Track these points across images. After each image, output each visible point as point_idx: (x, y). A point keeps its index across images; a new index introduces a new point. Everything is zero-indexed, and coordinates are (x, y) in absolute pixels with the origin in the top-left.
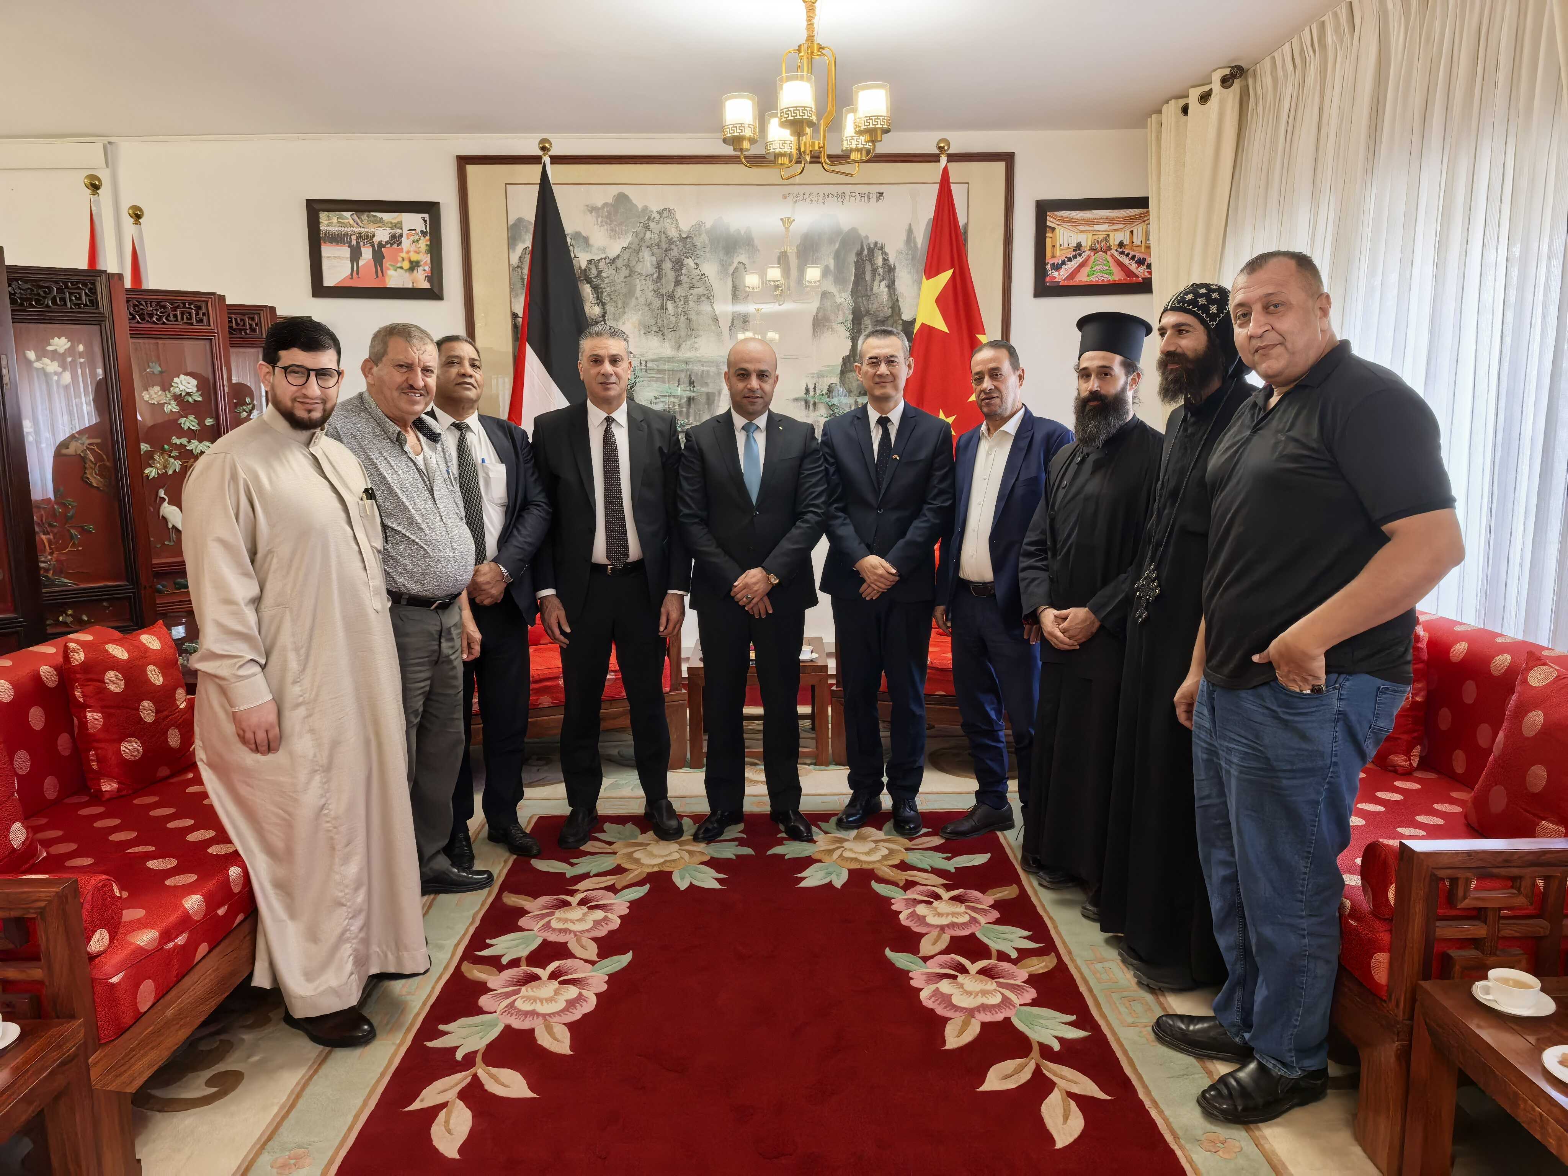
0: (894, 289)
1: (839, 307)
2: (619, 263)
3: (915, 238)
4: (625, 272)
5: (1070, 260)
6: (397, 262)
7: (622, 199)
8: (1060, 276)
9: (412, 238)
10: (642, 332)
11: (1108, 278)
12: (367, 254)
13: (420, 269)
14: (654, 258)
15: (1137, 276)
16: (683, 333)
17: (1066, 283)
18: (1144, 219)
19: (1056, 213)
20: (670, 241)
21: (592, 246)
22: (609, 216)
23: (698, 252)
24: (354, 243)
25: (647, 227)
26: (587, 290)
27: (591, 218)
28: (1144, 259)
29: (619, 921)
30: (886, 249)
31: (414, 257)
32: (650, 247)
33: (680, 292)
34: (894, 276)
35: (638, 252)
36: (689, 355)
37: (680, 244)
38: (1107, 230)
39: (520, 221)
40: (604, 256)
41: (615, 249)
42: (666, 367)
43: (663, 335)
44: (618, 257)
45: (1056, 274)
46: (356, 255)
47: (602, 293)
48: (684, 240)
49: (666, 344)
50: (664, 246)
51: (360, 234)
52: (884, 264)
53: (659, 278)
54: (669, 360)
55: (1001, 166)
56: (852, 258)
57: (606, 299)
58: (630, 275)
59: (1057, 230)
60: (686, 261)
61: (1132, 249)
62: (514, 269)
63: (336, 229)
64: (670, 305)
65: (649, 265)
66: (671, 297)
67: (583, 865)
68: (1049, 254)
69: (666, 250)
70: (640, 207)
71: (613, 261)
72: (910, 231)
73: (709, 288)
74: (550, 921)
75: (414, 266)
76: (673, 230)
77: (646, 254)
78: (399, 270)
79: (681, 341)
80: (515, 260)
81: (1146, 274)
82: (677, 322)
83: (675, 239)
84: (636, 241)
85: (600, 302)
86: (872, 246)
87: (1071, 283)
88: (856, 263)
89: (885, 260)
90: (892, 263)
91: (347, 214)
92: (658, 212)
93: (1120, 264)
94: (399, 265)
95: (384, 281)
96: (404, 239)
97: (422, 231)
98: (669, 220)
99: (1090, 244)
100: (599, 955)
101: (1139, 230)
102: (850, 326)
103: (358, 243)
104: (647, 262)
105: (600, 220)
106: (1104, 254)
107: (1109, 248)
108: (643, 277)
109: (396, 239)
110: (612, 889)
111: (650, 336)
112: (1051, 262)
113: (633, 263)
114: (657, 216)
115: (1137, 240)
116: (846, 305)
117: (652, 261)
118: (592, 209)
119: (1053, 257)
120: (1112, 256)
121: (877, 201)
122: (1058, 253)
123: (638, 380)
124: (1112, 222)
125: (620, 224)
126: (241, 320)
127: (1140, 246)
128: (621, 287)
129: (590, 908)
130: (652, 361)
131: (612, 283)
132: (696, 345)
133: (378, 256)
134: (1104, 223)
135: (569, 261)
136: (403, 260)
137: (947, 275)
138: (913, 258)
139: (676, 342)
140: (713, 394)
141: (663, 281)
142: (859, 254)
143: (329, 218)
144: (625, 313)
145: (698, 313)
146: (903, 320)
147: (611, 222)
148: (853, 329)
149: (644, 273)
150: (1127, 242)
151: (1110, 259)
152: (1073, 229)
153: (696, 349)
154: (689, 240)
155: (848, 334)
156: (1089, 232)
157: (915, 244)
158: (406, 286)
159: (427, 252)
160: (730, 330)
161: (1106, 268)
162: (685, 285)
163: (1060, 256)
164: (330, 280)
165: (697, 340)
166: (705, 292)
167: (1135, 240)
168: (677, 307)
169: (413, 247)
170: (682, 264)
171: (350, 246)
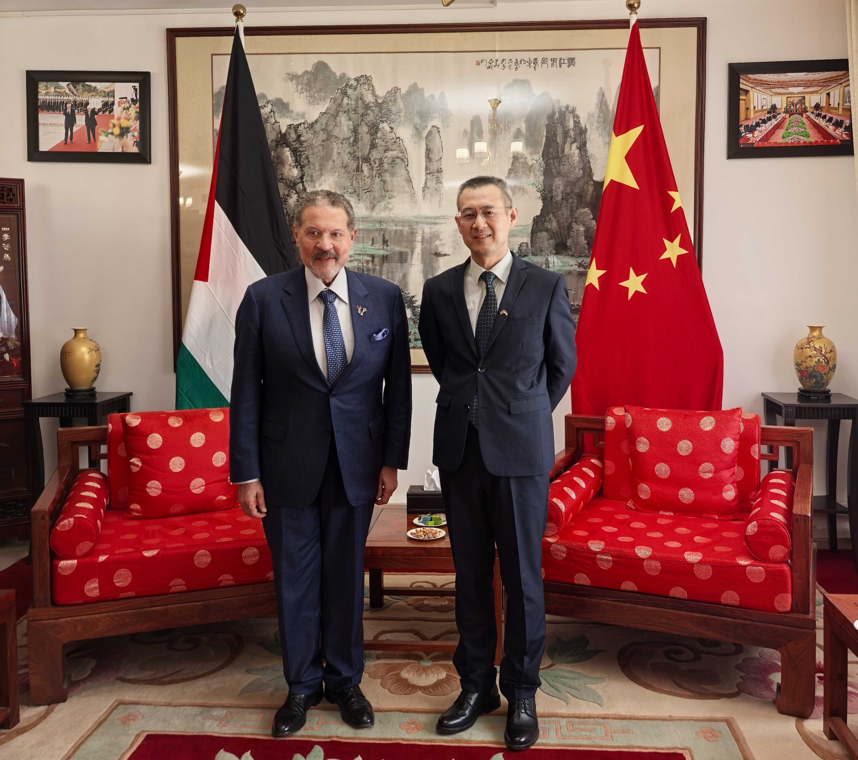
0: (586, 151)
1: (531, 168)
2: (318, 127)
3: (606, 101)
4: (323, 136)
5: (764, 122)
6: (108, 128)
7: (321, 67)
8: (754, 138)
9: (123, 105)
11: (803, 139)
12: (81, 120)
13: (130, 135)
14: (351, 123)
15: (834, 138)
16: (377, 194)
17: (761, 145)
18: (843, 80)
19: (750, 76)
20: (367, 107)
21: (292, 112)
22: (308, 84)
23: (393, 117)
24: (69, 110)
25: (345, 94)
26: (286, 154)
27: (292, 86)
28: (842, 122)
30: (577, 112)
31: (125, 123)
32: (347, 112)
33: (375, 155)
34: (585, 138)
35: (335, 116)
36: (383, 215)
37: (376, 110)
38: (802, 93)
40: (303, 121)
41: (313, 115)
43: (358, 195)
44: (316, 121)
45: (750, 135)
46: (70, 122)
47: (301, 156)
48: (379, 106)
49: (362, 205)
50: (361, 111)
51: (75, 102)
52: (575, 127)
53: (356, 141)
54: (364, 220)
55: (693, 31)
56: (545, 123)
57: (304, 161)
58: (327, 139)
59: (751, 93)
60: (381, 126)
61: (828, 112)
63: (53, 98)
64: (365, 168)
65: (345, 129)
66: (367, 160)
68: (742, 116)
69: (363, 115)
70: (338, 74)
71: (312, 126)
72: (602, 95)
73: (404, 151)
75: (124, 131)
76: (370, 96)
77: (343, 119)
78: (110, 136)
79: (375, 201)
81: (844, 136)
82: (372, 183)
83: (372, 105)
84: (334, 107)
85: (299, 164)
87: (766, 144)
88: (548, 127)
90: (583, 125)
91: (64, 84)
92: (357, 80)
93: (816, 126)
94: (110, 131)
95: (95, 145)
96: (116, 107)
97: (132, 99)
98: (366, 87)
99: (784, 105)
101: (836, 94)
102: (541, 186)
103: (73, 111)
104: (344, 126)
105: (299, 87)
106: (799, 116)
107: (805, 110)
108: (340, 141)
112: (745, 123)
113: (330, 128)
114: (354, 83)
115: (834, 102)
116: (537, 166)
117: (348, 126)
118: (293, 77)
119: (747, 119)
120: (808, 118)
121: (569, 66)
122: (752, 115)
124: (807, 84)
125: (319, 91)
127: (837, 109)
128: (319, 150)
131: (311, 146)
132: (390, 206)
133: (91, 123)
134: (799, 86)
136: (114, 126)
137: (639, 130)
138: (604, 121)
139: (371, 203)
140: (407, 253)
141: (360, 143)
142: (551, 117)
143: (47, 88)
144: (322, 175)
145: (393, 175)
146: (592, 183)
147: (311, 88)
148: (544, 190)
149: (341, 137)
150: (823, 104)
151: (805, 120)
152: (768, 91)
153: (390, 209)
154: (384, 105)
155: (539, 194)
156: (784, 94)
157: (607, 106)
158: (116, 151)
159: (136, 119)
160: (424, 191)
161: (803, 130)
162: (381, 149)
163: (754, 118)
164: (45, 146)
165: (390, 201)
166: (400, 155)
167: (831, 102)
168: (372, 169)
169: (124, 115)
170: (378, 128)
171: (65, 114)
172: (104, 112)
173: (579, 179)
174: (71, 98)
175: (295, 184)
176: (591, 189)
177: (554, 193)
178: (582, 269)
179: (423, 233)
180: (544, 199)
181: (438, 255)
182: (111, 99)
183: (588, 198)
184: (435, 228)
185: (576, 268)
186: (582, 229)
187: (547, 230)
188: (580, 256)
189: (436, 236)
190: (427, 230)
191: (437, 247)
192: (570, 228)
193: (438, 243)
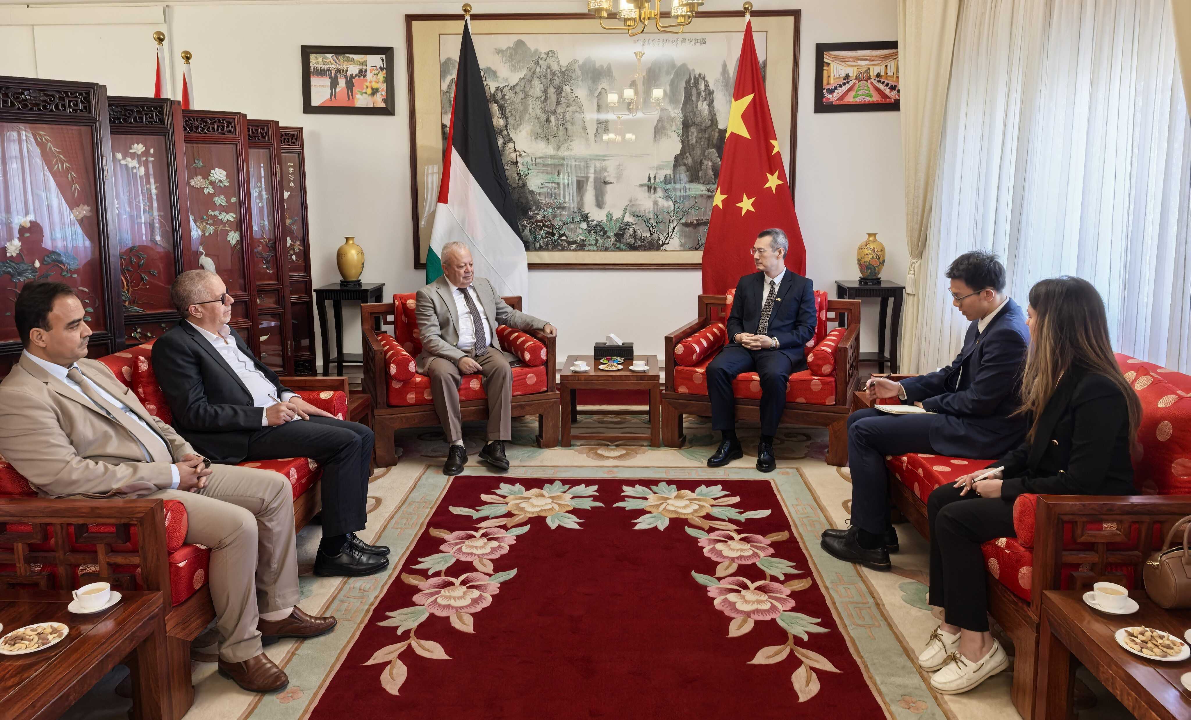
0: (713, 107)
1: (673, 119)
2: (518, 89)
3: (728, 71)
4: (521, 95)
5: (841, 86)
6: (363, 89)
7: (520, 44)
8: (833, 98)
9: (374, 72)
10: (533, 138)
11: (868, 99)
13: (379, 94)
14: (542, 86)
15: (890, 98)
16: (561, 139)
17: (838, 103)
18: (895, 56)
19: (831, 52)
20: (554, 74)
21: (499, 77)
22: (511, 57)
23: (573, 81)
24: (333, 75)
25: (537, 64)
26: (495, 108)
27: (498, 58)
28: (895, 86)
29: (508, 548)
30: (707, 79)
31: (375, 86)
32: (539, 78)
33: (560, 110)
34: (713, 97)
35: (531, 81)
36: (566, 153)
37: (560, 76)
38: (868, 65)
39: (449, 60)
40: (507, 84)
41: (514, 80)
42: (549, 162)
43: (548, 139)
44: (517, 84)
45: (830, 96)
46: (334, 84)
47: (505, 110)
48: (563, 73)
49: (550, 147)
50: (549, 77)
51: (338, 69)
52: (705, 89)
53: (546, 99)
54: (552, 157)
55: (791, 19)
56: (683, 85)
57: (508, 114)
58: (525, 98)
59: (832, 65)
60: (564, 88)
61: (886, 79)
62: (445, 93)
63: (321, 66)
64: (553, 119)
65: (538, 90)
66: (554, 113)
67: (485, 511)
68: (825, 82)
69: (551, 80)
70: (533, 49)
71: (514, 87)
72: (725, 66)
73: (581, 107)
74: (461, 548)
75: (375, 91)
76: (556, 65)
77: (536, 83)
78: (364, 95)
79: (560, 144)
80: (445, 87)
81: (897, 97)
82: (558, 130)
83: (557, 72)
84: (530, 74)
85: (504, 116)
86: (697, 76)
87: (842, 103)
88: (686, 89)
89: (707, 86)
90: (711, 88)
91: (329, 56)
92: (545, 53)
93: (877, 89)
94: (364, 91)
95: (353, 102)
96: (368, 73)
97: (381, 68)
98: (553, 59)
99: (855, 74)
100: (494, 571)
101: (891, 65)
102: (680, 133)
103: (336, 76)
104: (537, 88)
105: (504, 59)
106: (865, 82)
107: (870, 78)
108: (534, 99)
109: (362, 73)
110: (504, 527)
111: (539, 141)
112: (827, 88)
113: (527, 89)
114: (544, 56)
115: (890, 72)
116: (678, 118)
117: (540, 88)
118: (499, 51)
119: (828, 84)
120: (872, 83)
121: (702, 44)
122: (832, 81)
123: (530, 171)
124: (872, 59)
125: (519, 61)
126: (256, 130)
127: (892, 77)
128: (519, 106)
129: (489, 539)
130: (540, 158)
131: (513, 103)
132: (571, 147)
133: (350, 85)
134: (866, 60)
135: (482, 88)
136: (367, 87)
137: (750, 97)
138: (727, 85)
139: (558, 145)
140: (583, 181)
141: (549, 101)
142: (688, 82)
143: (316, 58)
144: (521, 124)
145: (573, 124)
146: (717, 130)
147: (512, 60)
148: (683, 136)
149: (535, 96)
150: (882, 73)
151: (870, 85)
152: (843, 64)
153: (571, 150)
154: (567, 73)
155: (679, 139)
156: (855, 66)
157: (728, 75)
158: (369, 106)
159: (384, 82)
160: (595, 136)
161: (867, 92)
162: (564, 105)
163: (833, 84)
164: (316, 101)
165: (571, 143)
166: (578, 110)
167: (888, 72)
168: (557, 120)
169: (374, 79)
170: (562, 90)
171: (330, 78)
172: (359, 77)
173: (707, 128)
174: (335, 66)
175: (501, 131)
176: (717, 134)
177: (690, 138)
178: (710, 193)
179: (595, 167)
180: (683, 142)
181: (605, 183)
182: (365, 67)
183: (715, 141)
184: (604, 163)
185: (705, 192)
186: (710, 164)
187: (685, 165)
188: (709, 184)
189: (604, 169)
190: (598, 164)
191: (605, 177)
192: (701, 163)
193: (606, 174)
